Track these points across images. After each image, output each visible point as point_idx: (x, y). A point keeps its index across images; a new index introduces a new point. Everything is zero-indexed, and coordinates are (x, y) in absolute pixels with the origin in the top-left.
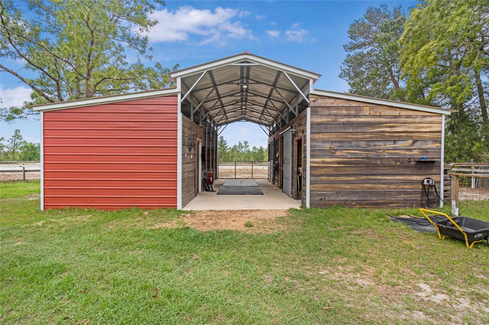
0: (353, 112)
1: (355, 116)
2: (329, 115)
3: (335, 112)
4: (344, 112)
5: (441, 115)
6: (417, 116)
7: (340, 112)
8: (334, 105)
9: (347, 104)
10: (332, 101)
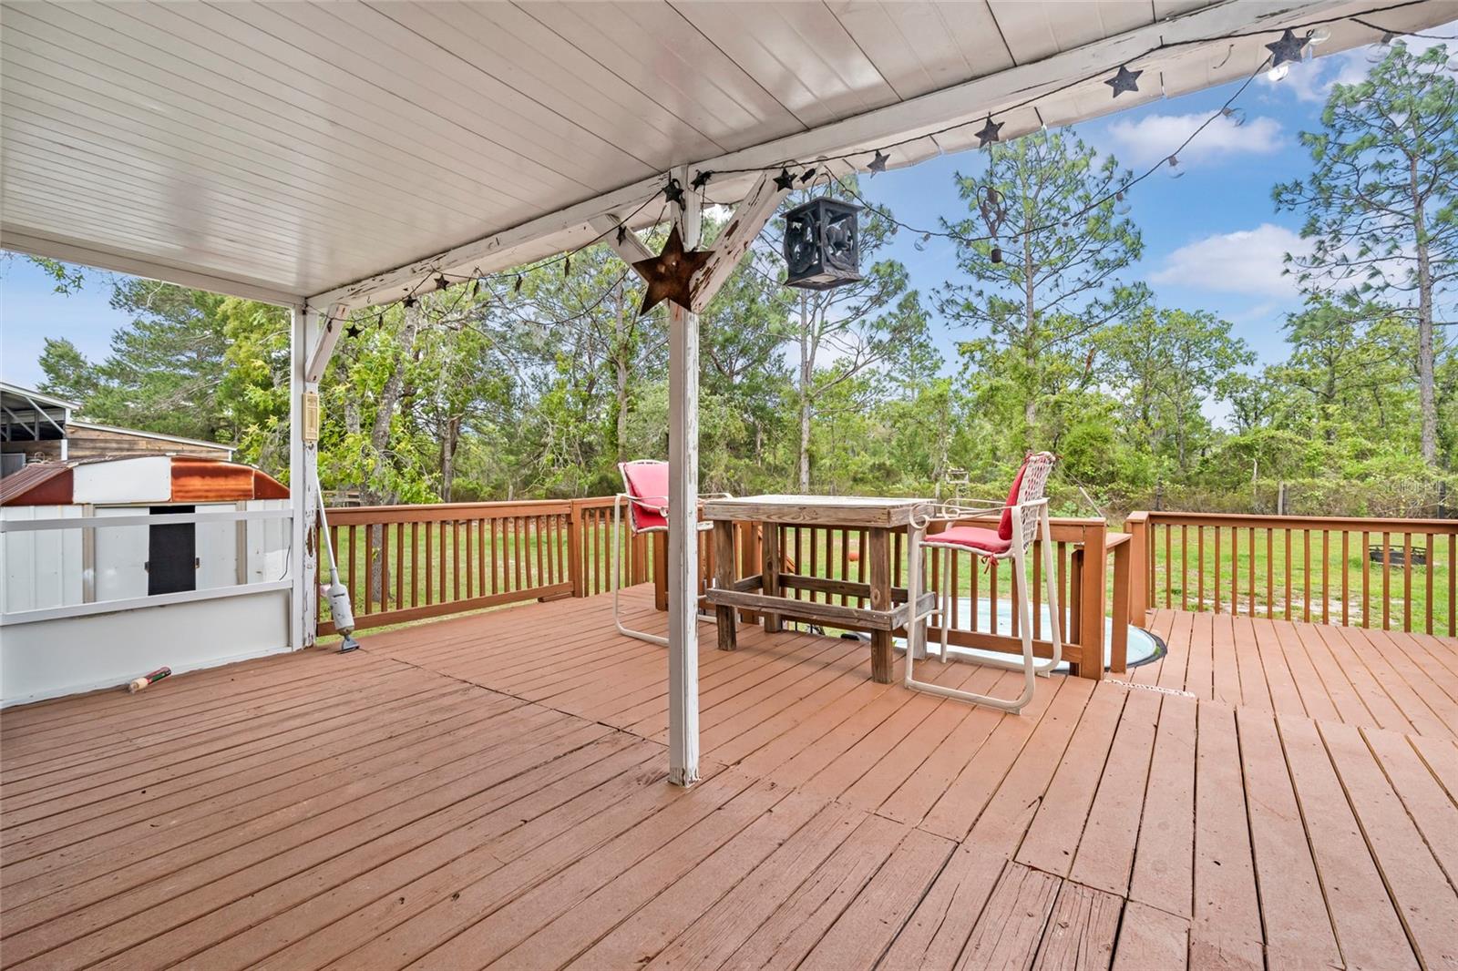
0: (126, 446)
1: (128, 450)
2: (94, 448)
3: (102, 445)
4: (114, 445)
5: (227, 451)
6: (201, 452)
7: (108, 445)
8: (101, 437)
9: (118, 438)
10: (97, 433)
